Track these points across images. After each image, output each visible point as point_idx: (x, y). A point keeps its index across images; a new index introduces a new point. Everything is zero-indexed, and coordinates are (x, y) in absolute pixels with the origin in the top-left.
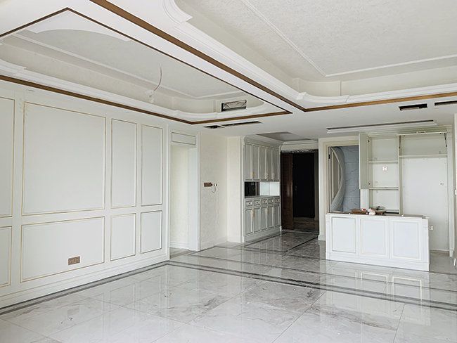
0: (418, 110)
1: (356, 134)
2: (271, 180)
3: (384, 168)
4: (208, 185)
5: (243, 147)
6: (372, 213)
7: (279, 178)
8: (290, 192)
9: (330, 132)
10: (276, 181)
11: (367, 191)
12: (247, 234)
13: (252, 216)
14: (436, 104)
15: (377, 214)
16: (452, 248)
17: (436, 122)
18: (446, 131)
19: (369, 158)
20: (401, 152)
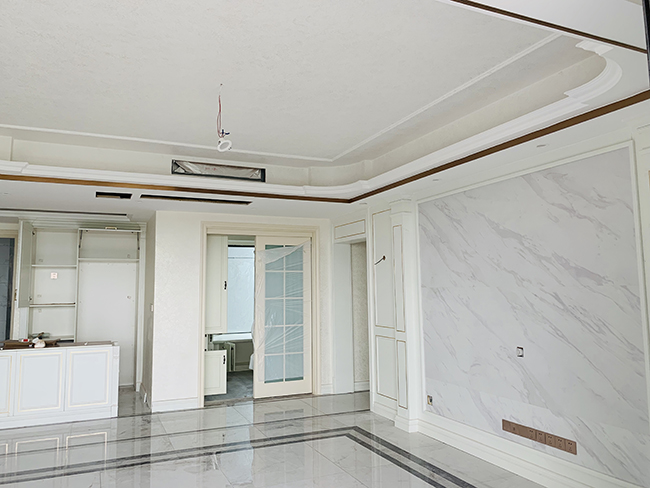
0: (118, 200)
1: (16, 220)
3: (54, 275)
6: (40, 345)
11: (26, 310)
14: (143, 196)
16: (139, 380)
17: (130, 217)
18: (141, 230)
19: (32, 260)
20: (82, 253)
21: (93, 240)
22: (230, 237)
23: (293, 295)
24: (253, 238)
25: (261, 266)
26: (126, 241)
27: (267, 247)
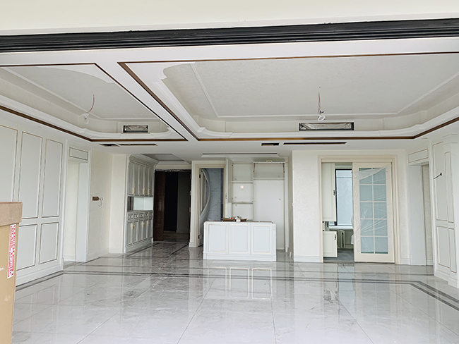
0: (273, 146)
1: (224, 159)
2: (147, 196)
3: (242, 187)
4: (95, 199)
5: (128, 164)
6: (238, 220)
7: (153, 194)
8: (161, 206)
9: (204, 156)
10: (151, 196)
11: (231, 204)
12: (128, 245)
13: (132, 228)
14: (285, 144)
15: (242, 221)
16: (287, 246)
17: (279, 155)
18: (284, 162)
19: (232, 179)
20: (255, 175)
21: (261, 168)
22: (336, 164)
23: (379, 200)
24: (351, 164)
25: (357, 181)
26: (277, 168)
27: (360, 169)
